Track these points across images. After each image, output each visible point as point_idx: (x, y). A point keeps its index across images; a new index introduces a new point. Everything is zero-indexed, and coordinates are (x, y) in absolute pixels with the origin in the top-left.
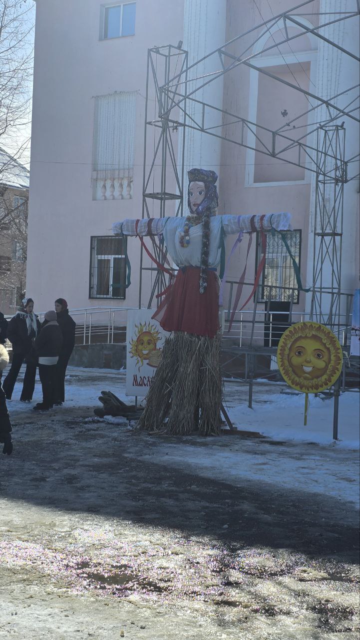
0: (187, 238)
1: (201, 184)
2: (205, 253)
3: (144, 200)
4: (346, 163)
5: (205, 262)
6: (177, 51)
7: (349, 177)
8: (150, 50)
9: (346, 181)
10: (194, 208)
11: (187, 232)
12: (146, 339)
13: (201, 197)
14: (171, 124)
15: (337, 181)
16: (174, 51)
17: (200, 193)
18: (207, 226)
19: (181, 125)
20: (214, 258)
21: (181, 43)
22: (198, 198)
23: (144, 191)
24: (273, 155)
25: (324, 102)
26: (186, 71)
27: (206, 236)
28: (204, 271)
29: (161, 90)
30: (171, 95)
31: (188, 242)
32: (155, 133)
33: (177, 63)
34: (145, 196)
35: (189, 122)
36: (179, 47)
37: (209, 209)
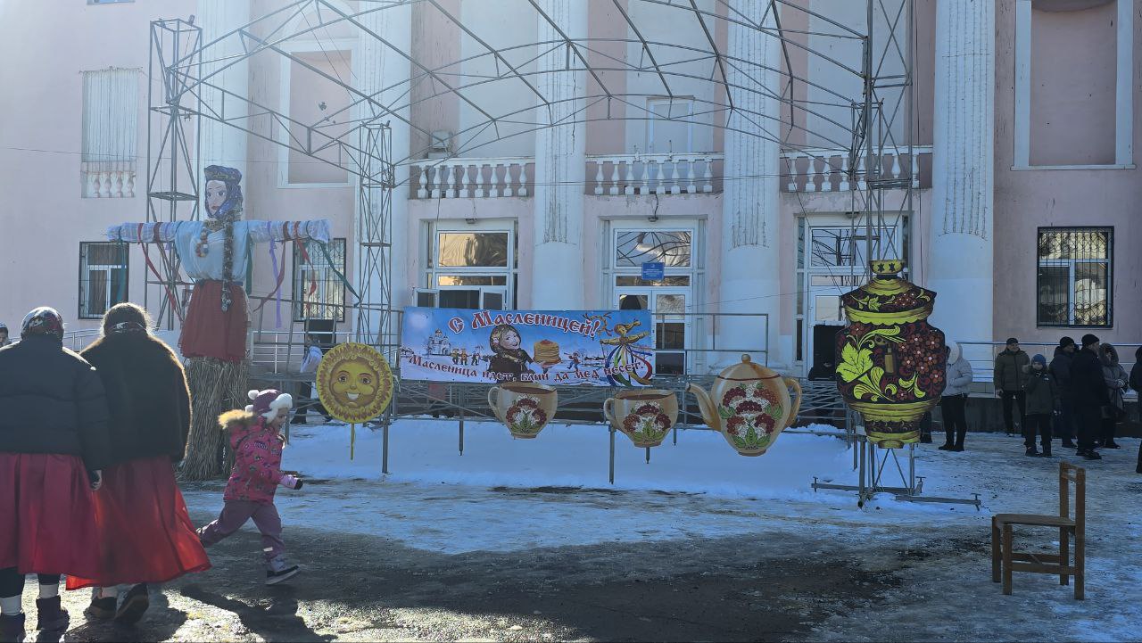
0: (205, 246)
1: (222, 183)
2: (228, 264)
3: (149, 200)
4: (394, 166)
5: (228, 275)
6: (189, 27)
7: (397, 182)
8: (153, 24)
9: (394, 186)
10: (214, 212)
11: (204, 239)
13: (222, 200)
14: (181, 112)
15: (384, 186)
16: (183, 27)
17: (221, 194)
18: (229, 233)
19: (195, 113)
20: (239, 271)
21: (193, 17)
22: (218, 200)
23: (149, 189)
24: (309, 153)
25: (366, 97)
26: (200, 51)
27: (229, 245)
28: (227, 286)
29: (169, 70)
30: (182, 78)
31: (206, 251)
32: (161, 121)
33: (187, 41)
34: (150, 195)
35: (204, 110)
36: (191, 23)
37: (231, 213)
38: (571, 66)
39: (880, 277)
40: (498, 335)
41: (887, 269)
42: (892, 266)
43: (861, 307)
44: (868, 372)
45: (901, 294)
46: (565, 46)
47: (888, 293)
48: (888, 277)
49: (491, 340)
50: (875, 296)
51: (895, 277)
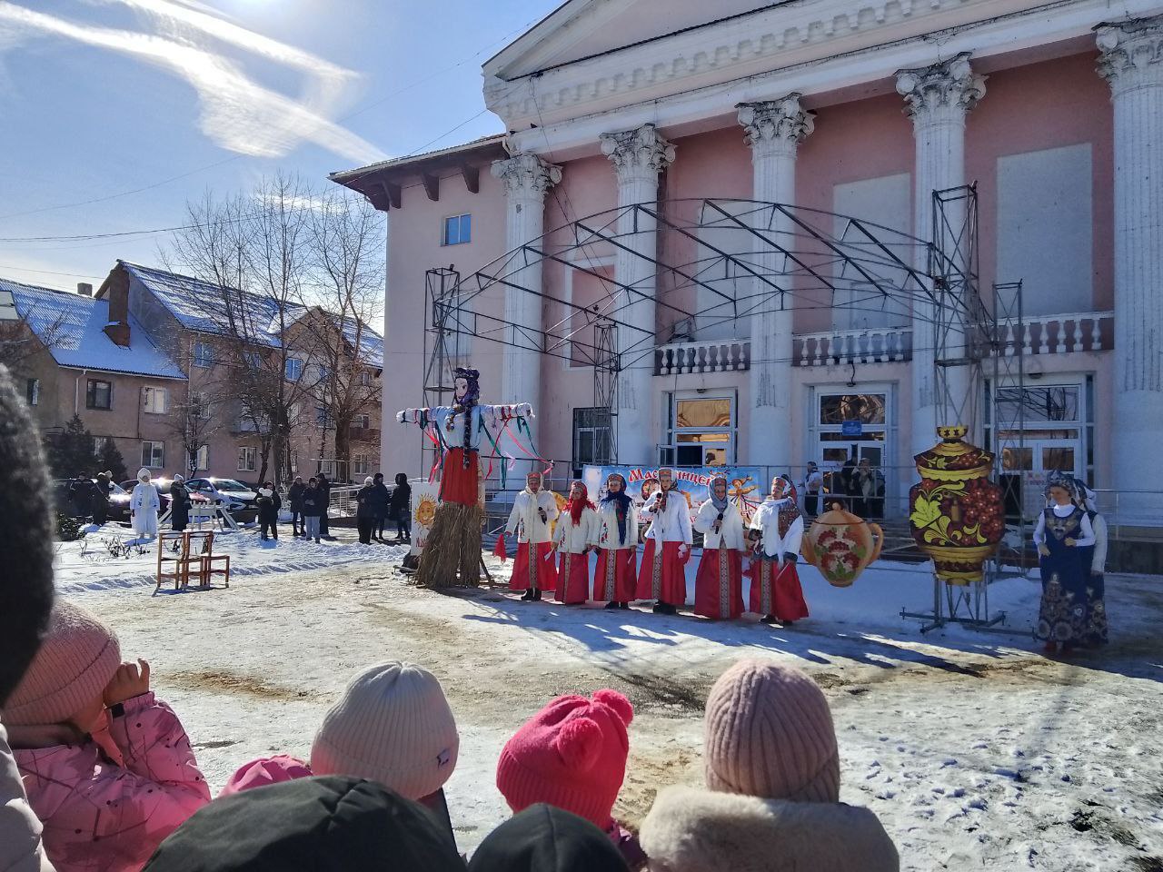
0: (452, 425)
1: (465, 380)
2: (467, 436)
3: (424, 393)
4: (620, 355)
5: (467, 444)
6: (450, 272)
7: (622, 366)
8: (428, 272)
9: (620, 370)
10: (459, 400)
11: (452, 421)
12: (426, 507)
13: (464, 391)
14: (445, 331)
15: (611, 370)
16: (446, 273)
17: (464, 388)
18: (468, 415)
19: (454, 331)
20: (474, 441)
21: (452, 265)
22: (462, 392)
23: (425, 383)
24: (544, 352)
25: (583, 309)
26: (458, 286)
27: (468, 423)
28: (467, 452)
29: (435, 303)
31: (453, 427)
32: (432, 337)
33: (450, 282)
34: (425, 389)
35: (461, 329)
36: (451, 270)
37: (470, 400)
38: (731, 275)
39: (947, 441)
40: (647, 487)
41: (952, 435)
42: (956, 432)
43: (930, 466)
44: (937, 520)
45: (964, 456)
46: (724, 261)
47: (954, 455)
48: (953, 441)
49: (643, 491)
50: (942, 456)
51: (959, 441)
